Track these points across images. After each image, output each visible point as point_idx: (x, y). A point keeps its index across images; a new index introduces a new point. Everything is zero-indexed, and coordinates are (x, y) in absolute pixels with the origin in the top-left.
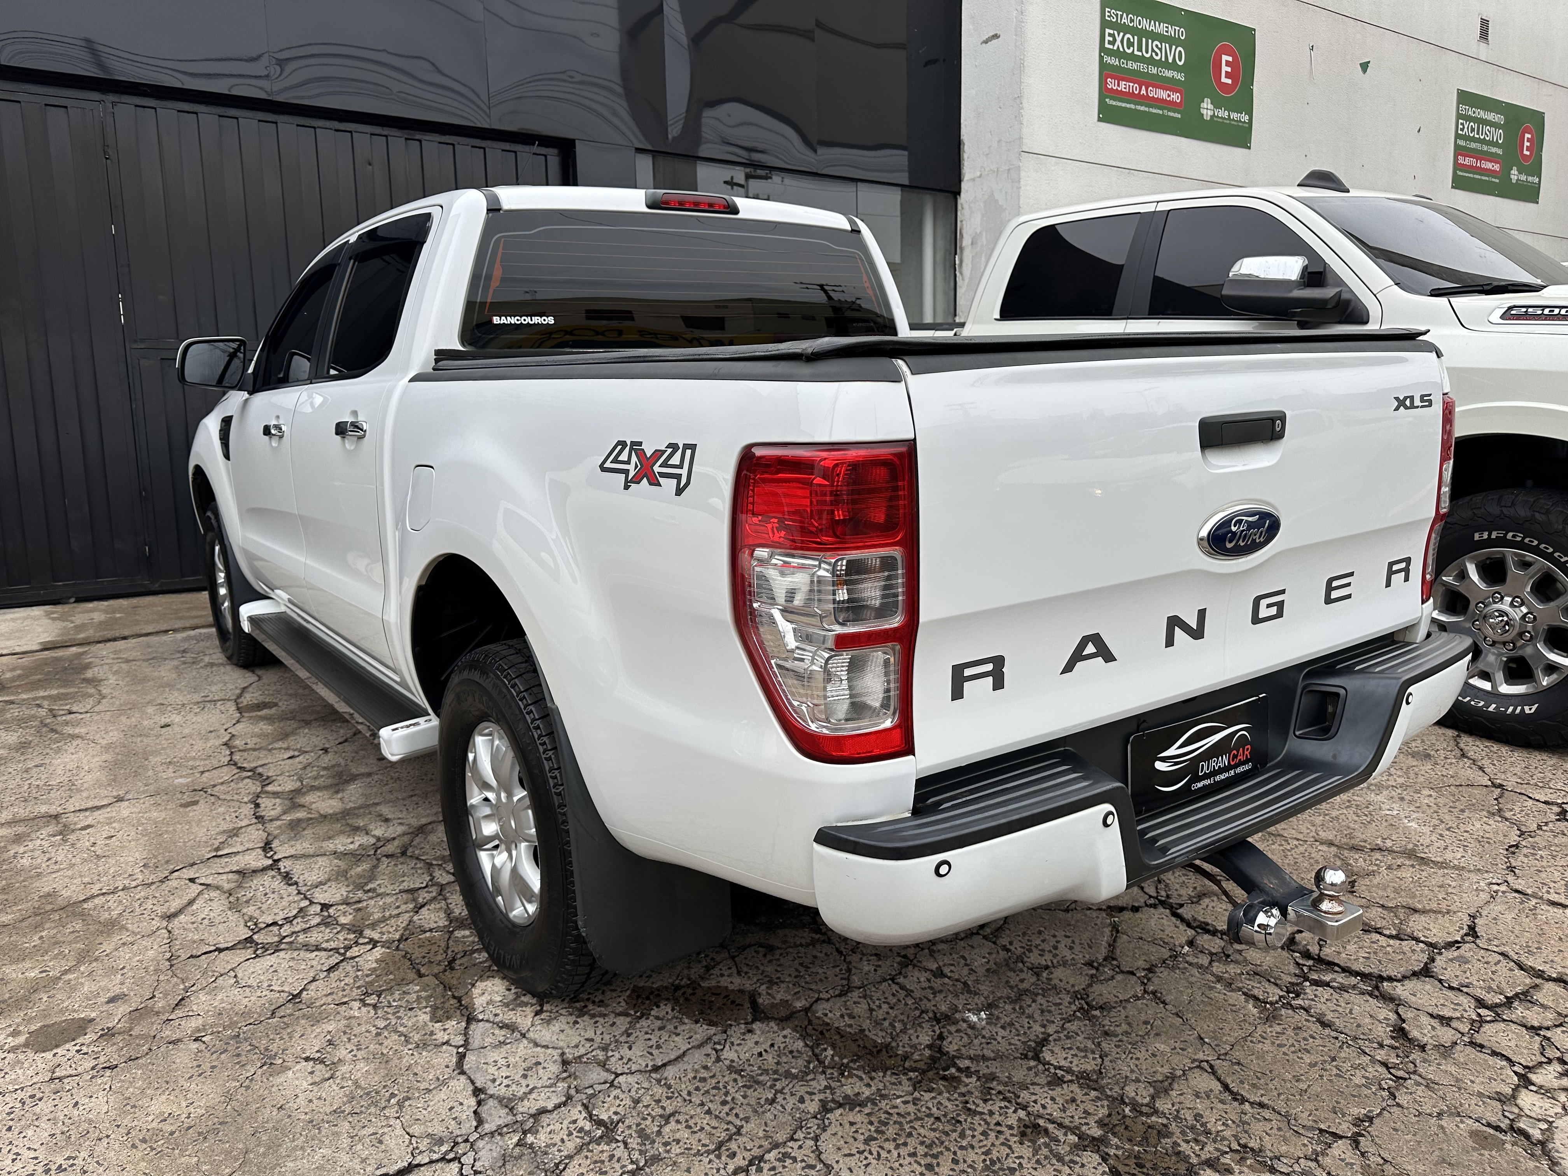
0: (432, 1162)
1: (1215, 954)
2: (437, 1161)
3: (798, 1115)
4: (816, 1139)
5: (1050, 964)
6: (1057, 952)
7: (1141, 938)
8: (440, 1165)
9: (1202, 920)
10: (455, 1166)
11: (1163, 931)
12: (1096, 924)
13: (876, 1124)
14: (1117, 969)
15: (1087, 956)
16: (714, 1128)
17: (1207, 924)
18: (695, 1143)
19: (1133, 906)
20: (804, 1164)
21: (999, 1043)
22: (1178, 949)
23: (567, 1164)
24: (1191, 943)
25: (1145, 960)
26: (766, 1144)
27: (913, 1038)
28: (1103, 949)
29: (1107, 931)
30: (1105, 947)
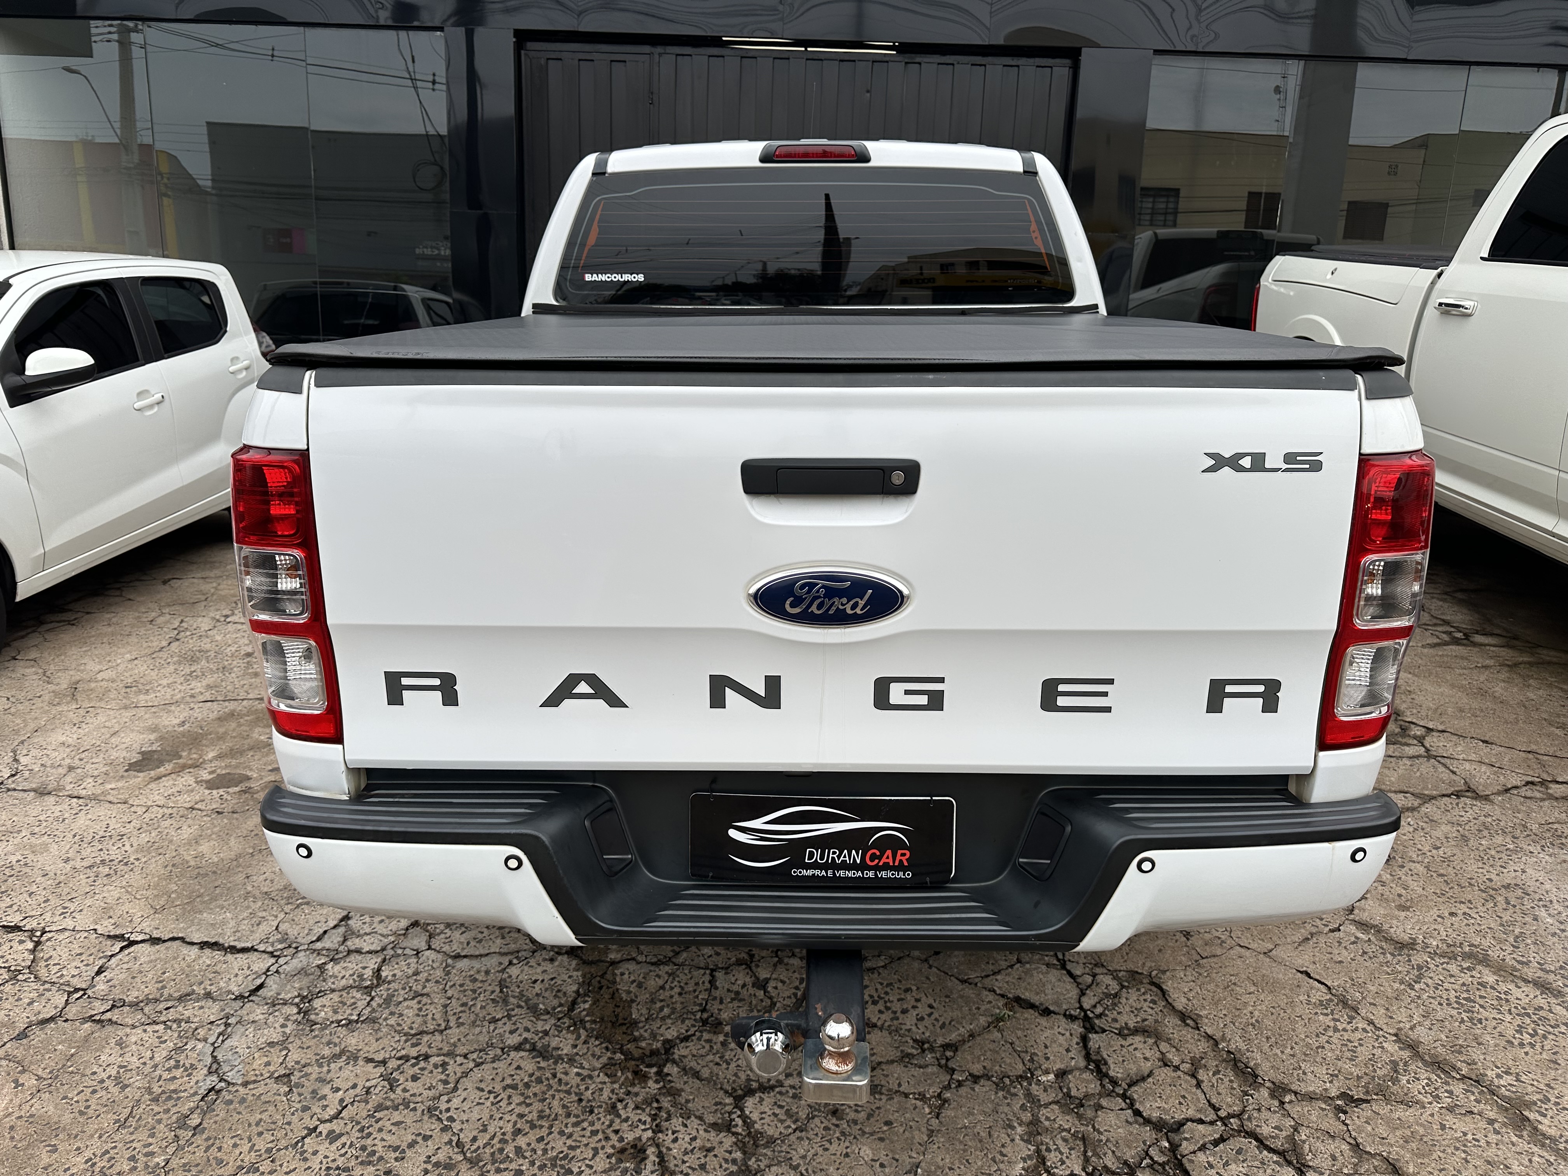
1: (1071, 1097)
2: (268, 953)
3: (494, 1041)
5: (879, 1024)
6: (901, 1016)
7: (1011, 1044)
8: (266, 956)
9: (1105, 1056)
10: (273, 960)
11: (1046, 1047)
12: (978, 1008)
14: (943, 1062)
15: (927, 1034)
16: (433, 1019)
17: (1106, 1063)
18: (409, 1022)
19: (1047, 1008)
21: (727, 1069)
22: (1039, 1073)
24: (1061, 1074)
25: (984, 1067)
26: (446, 1049)
28: (954, 1035)
29: (983, 1021)
30: (960, 1035)
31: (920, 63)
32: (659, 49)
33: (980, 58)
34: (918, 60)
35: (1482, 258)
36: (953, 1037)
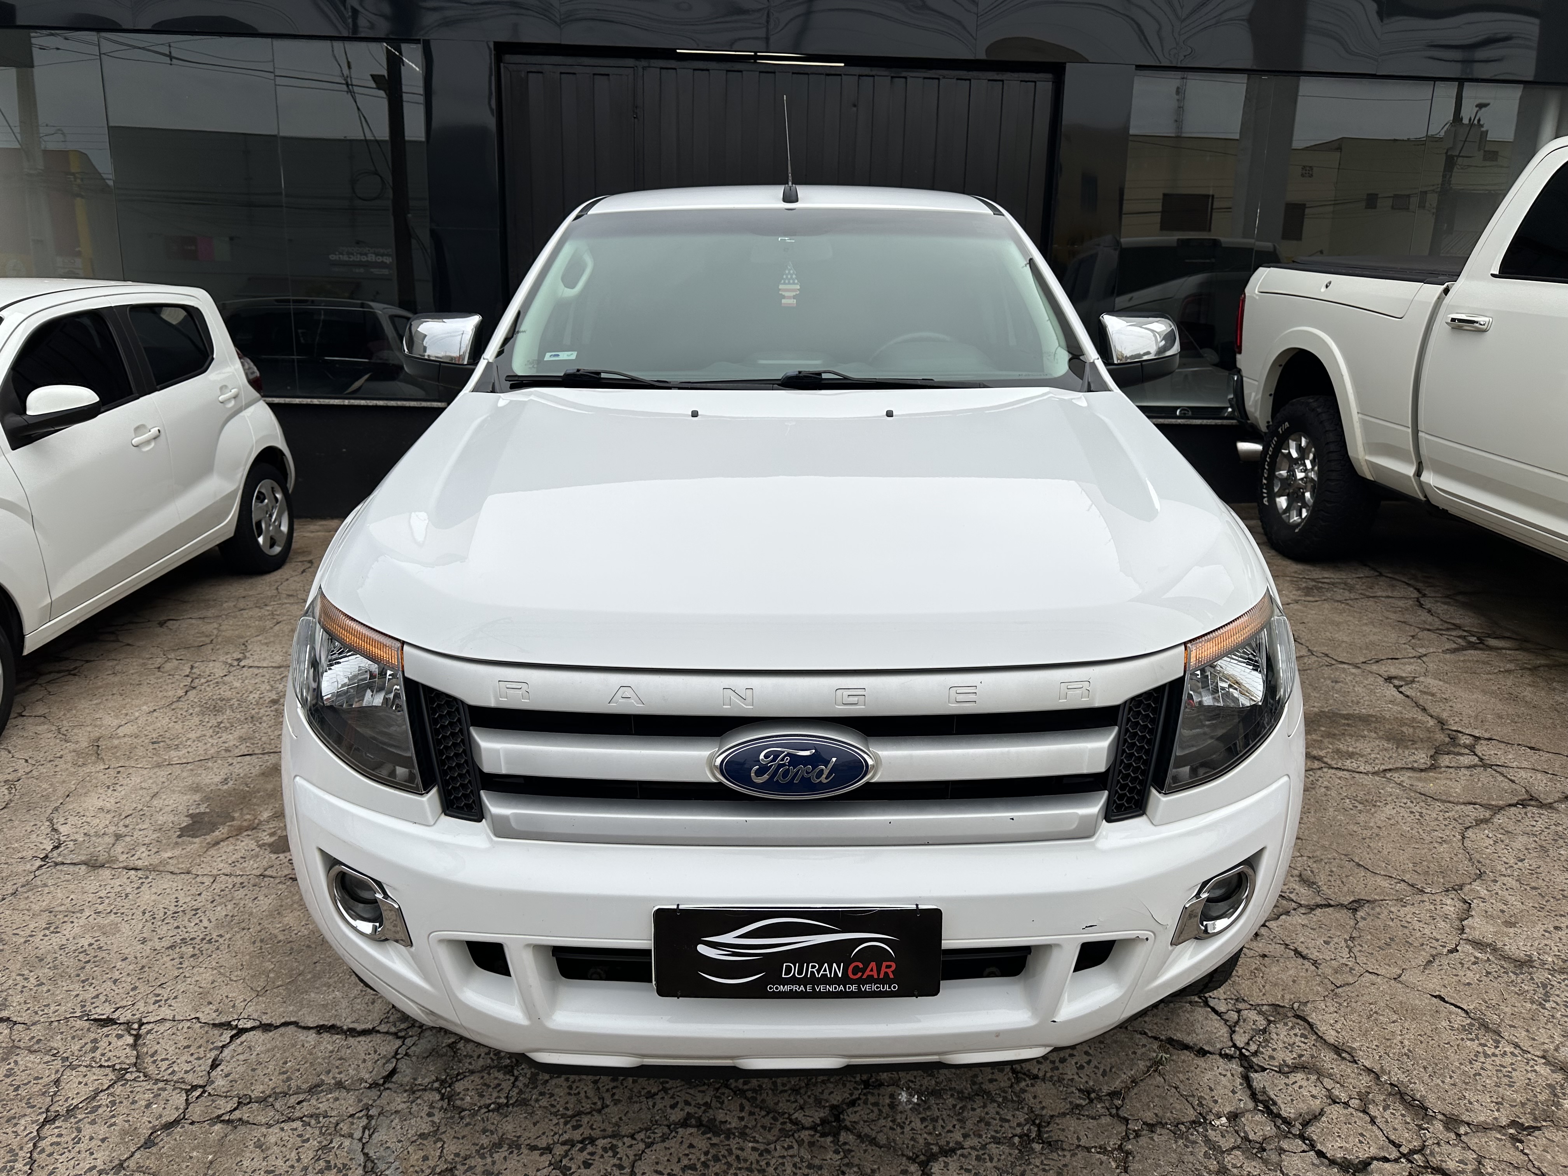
0: (387, 1033)
1: (1250, 1141)
2: (391, 1034)
3: (657, 1118)
5: (1041, 1075)
6: (1061, 1066)
7: (1176, 1088)
8: (391, 1037)
9: (1273, 1097)
10: (399, 1042)
11: (1211, 1089)
12: (1135, 1053)
13: (709, 1156)
14: (1114, 1111)
15: (1091, 1083)
16: (587, 1097)
17: (1275, 1103)
18: (562, 1102)
19: (1201, 1048)
20: (618, 1162)
21: (903, 1133)
22: (1211, 1117)
23: (465, 1077)
24: (1234, 1117)
25: (1156, 1115)
26: (610, 1130)
27: (826, 1092)
28: (1117, 1083)
29: (1142, 1065)
30: (1122, 1082)
31: (906, 78)
32: (644, 63)
33: (965, 72)
34: (904, 74)
35: (1493, 275)
36: (1117, 1084)
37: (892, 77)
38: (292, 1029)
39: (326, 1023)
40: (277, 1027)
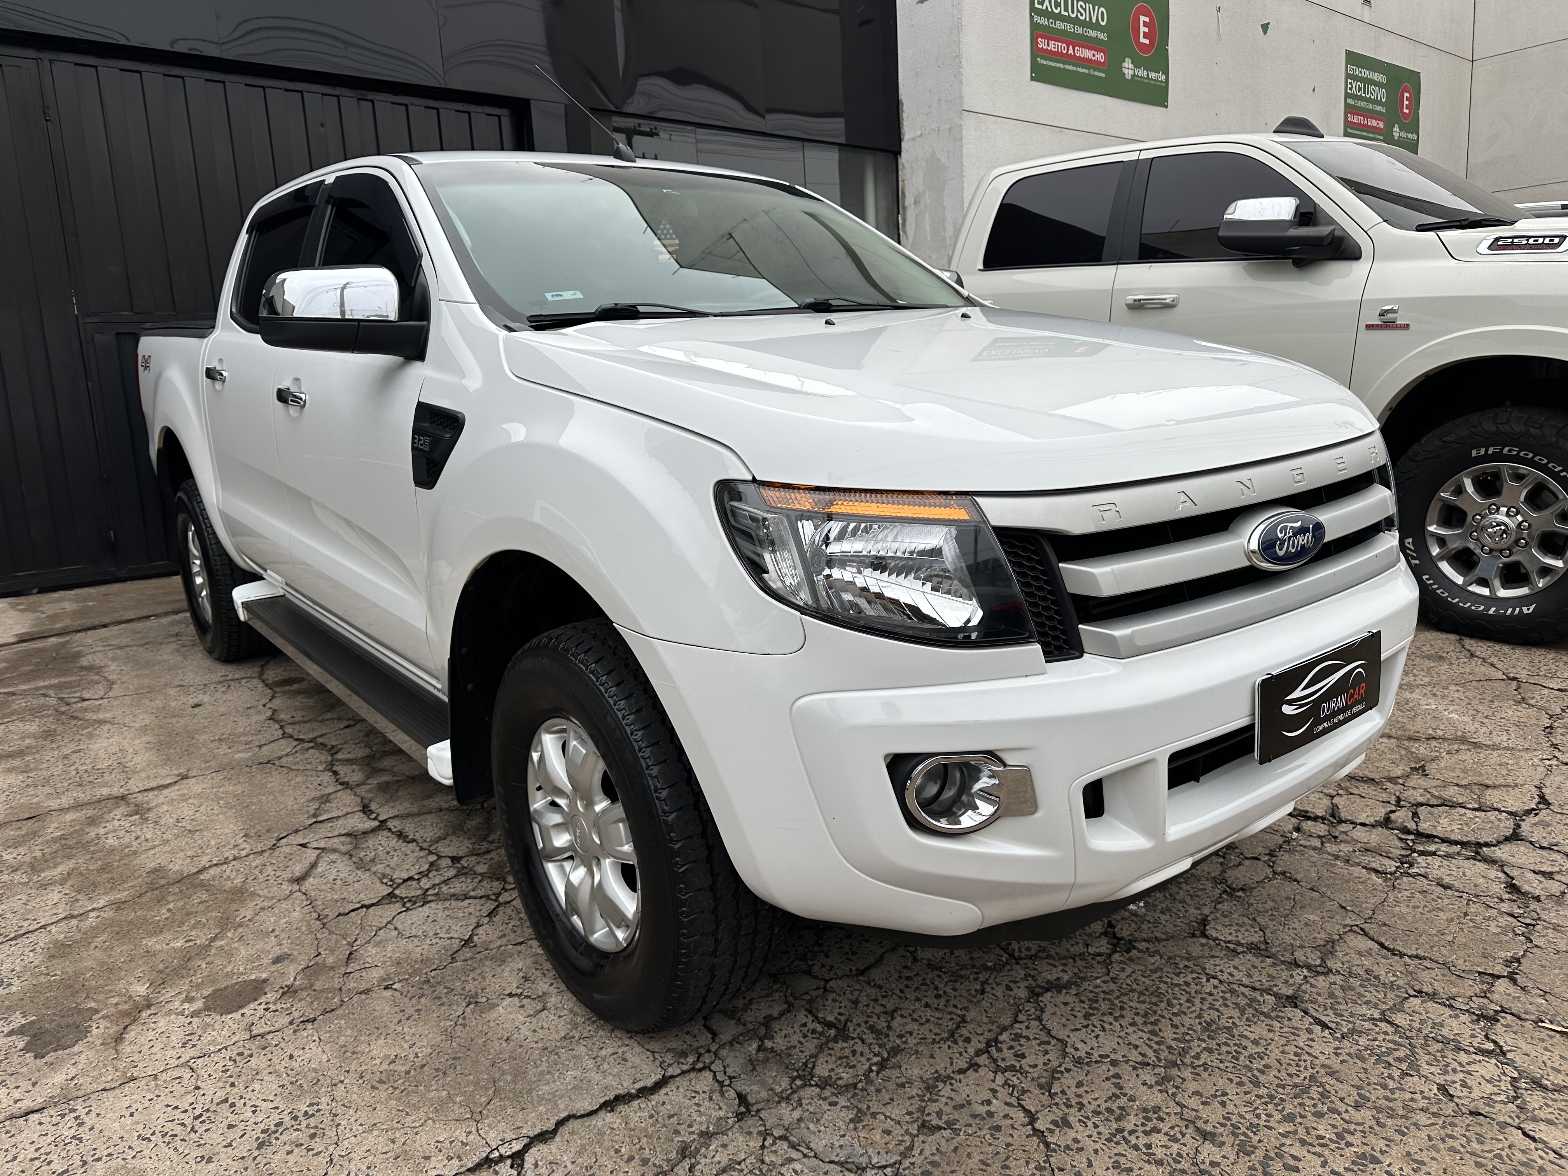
0: (683, 1073)
1: (1324, 837)
4: (1039, 1019)
8: (692, 1074)
10: (707, 1073)
14: (1242, 856)
20: (1038, 1041)
21: (1165, 926)
22: (1289, 835)
23: (814, 1063)
24: (1298, 829)
25: (1263, 847)
32: (50, 55)
33: (433, 101)
37: (359, 99)
38: (572, 1124)
39: (607, 1098)
40: (554, 1132)
